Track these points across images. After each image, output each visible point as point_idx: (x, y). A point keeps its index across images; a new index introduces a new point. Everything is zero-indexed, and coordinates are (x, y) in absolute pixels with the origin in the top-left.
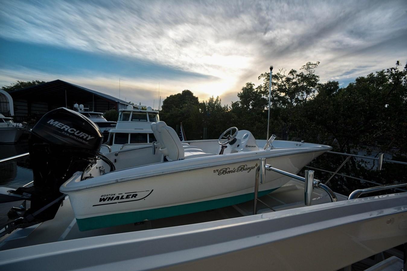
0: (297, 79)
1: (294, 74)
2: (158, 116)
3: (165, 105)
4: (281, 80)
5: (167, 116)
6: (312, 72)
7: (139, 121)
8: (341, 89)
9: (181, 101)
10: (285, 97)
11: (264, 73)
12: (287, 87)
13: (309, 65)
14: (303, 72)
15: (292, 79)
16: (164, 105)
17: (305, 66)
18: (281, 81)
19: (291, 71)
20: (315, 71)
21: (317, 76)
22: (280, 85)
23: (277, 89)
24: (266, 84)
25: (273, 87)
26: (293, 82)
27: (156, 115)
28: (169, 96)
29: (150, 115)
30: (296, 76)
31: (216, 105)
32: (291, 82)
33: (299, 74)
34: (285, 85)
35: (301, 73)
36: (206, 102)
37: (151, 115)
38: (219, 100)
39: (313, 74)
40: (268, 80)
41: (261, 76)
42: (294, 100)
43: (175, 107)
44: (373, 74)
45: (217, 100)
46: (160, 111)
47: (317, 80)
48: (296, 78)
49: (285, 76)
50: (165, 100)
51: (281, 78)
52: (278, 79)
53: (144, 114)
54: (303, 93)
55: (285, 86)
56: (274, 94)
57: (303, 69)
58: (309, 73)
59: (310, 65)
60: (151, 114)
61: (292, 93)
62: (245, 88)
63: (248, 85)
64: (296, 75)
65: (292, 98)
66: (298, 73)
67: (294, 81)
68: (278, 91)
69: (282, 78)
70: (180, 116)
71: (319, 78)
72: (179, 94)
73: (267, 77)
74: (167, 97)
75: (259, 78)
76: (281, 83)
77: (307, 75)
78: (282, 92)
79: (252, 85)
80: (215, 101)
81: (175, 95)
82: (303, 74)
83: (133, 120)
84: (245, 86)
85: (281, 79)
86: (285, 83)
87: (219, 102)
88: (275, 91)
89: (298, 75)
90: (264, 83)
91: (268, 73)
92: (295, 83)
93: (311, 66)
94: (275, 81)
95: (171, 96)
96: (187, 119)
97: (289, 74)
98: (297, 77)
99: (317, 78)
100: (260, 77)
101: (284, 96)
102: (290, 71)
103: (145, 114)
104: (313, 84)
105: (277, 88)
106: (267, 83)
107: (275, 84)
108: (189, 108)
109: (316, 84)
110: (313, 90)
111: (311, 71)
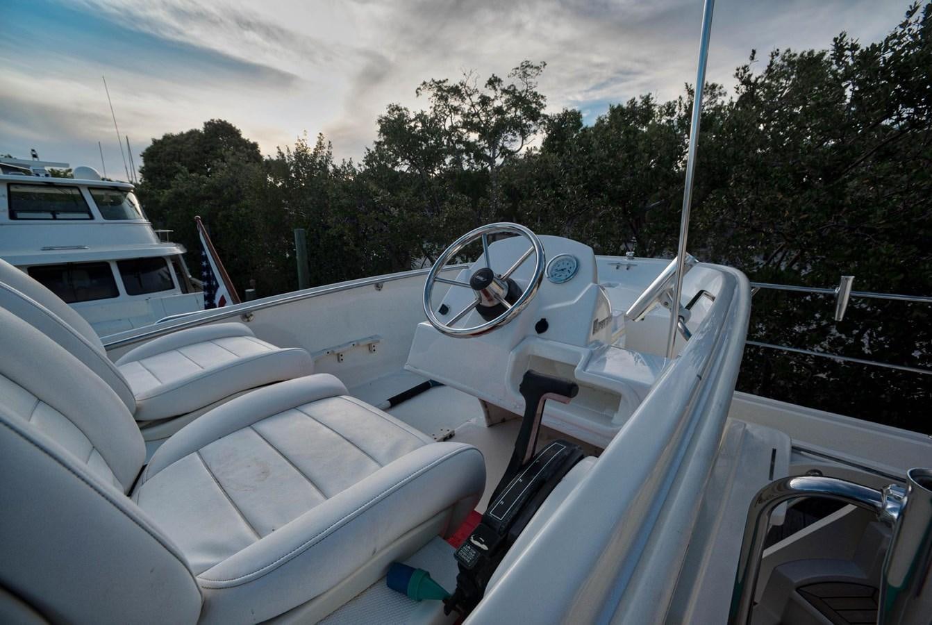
0: (503, 99)
1: (497, 87)
2: (133, 197)
3: (150, 164)
4: (468, 100)
5: (162, 199)
6: (533, 85)
7: (55, 218)
8: (586, 127)
9: (207, 152)
10: (478, 144)
11: (428, 81)
12: (483, 119)
13: (526, 67)
14: (515, 84)
15: (493, 100)
16: (146, 166)
17: (518, 68)
18: (470, 104)
19: (490, 79)
20: (537, 83)
21: (542, 97)
22: (469, 113)
23: (460, 122)
24: (435, 110)
25: (451, 117)
26: (495, 106)
27: (125, 196)
28: (159, 137)
29: (97, 196)
30: (502, 94)
31: (318, 160)
32: (491, 106)
33: (506, 88)
34: (477, 114)
35: (509, 87)
36: (288, 151)
37: (102, 197)
38: (326, 145)
39: (534, 90)
40: (439, 99)
41: (422, 88)
42: (498, 151)
43: (185, 169)
44: (636, 100)
45: (320, 146)
46: (136, 185)
47: (542, 104)
48: (501, 97)
49: (477, 91)
50: (148, 150)
51: (469, 95)
52: (463, 99)
53: (69, 191)
54: (514, 135)
55: (479, 117)
56: (453, 135)
57: (515, 77)
58: (525, 88)
59: (528, 69)
60: (102, 193)
61: (492, 134)
62: (386, 118)
63: (394, 111)
64: (502, 90)
65: (493, 145)
66: (505, 85)
67: (497, 104)
68: (462, 128)
69: (471, 95)
70: (209, 198)
71: (545, 101)
72: (193, 133)
73: (438, 91)
74: (155, 142)
75: (417, 92)
76: (470, 109)
77: (523, 91)
78: (472, 131)
79: (401, 109)
80: (315, 149)
81: (182, 134)
82: (515, 89)
83: (19, 215)
84: (385, 113)
85: (468, 98)
86: (479, 108)
87: (325, 151)
88: (457, 127)
89: (504, 91)
90: (431, 107)
91: (437, 80)
92: (499, 111)
93: (529, 71)
94: (456, 104)
95: (166, 137)
96: (233, 206)
97: (486, 87)
98: (504, 95)
99: (542, 101)
100: (419, 89)
101: (476, 141)
102: (488, 79)
103: (76, 192)
104: (534, 115)
105: (461, 120)
106: (439, 106)
107: (455, 110)
108: (235, 173)
109: (539, 115)
110: (533, 128)
111: (530, 83)
